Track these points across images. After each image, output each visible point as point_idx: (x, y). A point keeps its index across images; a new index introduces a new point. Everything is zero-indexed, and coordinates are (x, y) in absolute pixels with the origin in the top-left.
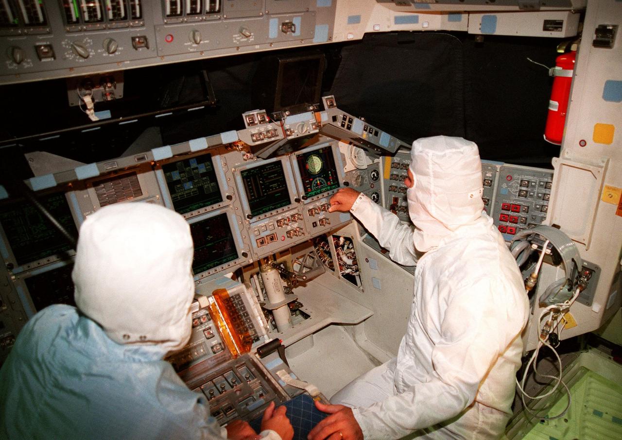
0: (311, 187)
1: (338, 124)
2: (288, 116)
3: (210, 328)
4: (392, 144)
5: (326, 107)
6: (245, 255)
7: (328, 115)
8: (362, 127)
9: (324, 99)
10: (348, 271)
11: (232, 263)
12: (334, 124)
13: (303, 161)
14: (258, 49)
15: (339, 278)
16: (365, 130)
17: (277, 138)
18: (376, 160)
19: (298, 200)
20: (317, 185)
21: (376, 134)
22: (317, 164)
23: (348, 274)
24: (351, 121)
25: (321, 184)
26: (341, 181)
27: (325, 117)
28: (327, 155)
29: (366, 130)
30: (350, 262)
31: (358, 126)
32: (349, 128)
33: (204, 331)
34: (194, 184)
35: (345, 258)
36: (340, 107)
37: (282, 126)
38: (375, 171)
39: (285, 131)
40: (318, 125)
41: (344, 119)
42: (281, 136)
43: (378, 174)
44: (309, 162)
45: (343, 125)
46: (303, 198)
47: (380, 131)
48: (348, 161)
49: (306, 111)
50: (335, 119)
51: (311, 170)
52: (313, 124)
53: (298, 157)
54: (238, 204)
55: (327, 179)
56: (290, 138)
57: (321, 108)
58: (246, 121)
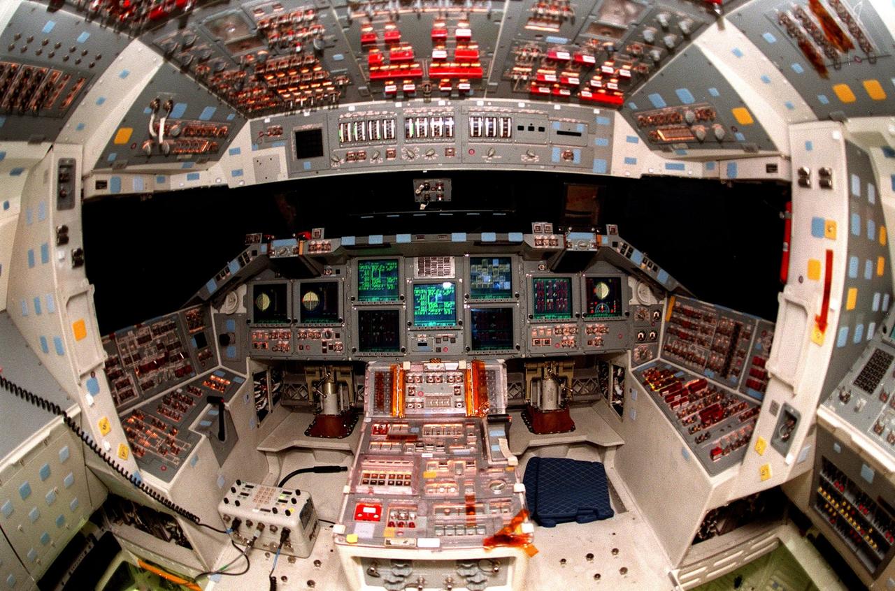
0: (594, 310)
1: (618, 250)
2: (571, 231)
3: (459, 387)
4: (670, 283)
5: (608, 233)
6: (518, 348)
7: (609, 240)
8: (642, 259)
9: (608, 226)
10: (618, 402)
11: (505, 351)
12: (614, 248)
13: (592, 284)
14: (542, 169)
15: (609, 406)
16: (643, 262)
17: (558, 247)
18: (661, 302)
19: (578, 316)
20: (600, 309)
21: (655, 269)
22: (604, 291)
23: (618, 405)
24: (631, 251)
25: (604, 309)
26: (624, 311)
27: (605, 241)
28: (615, 286)
29: (645, 263)
30: (619, 392)
31: (637, 258)
32: (629, 256)
33: (455, 387)
34: (492, 279)
35: (617, 388)
36: (621, 235)
37: (565, 238)
38: (658, 311)
39: (566, 243)
40: (597, 245)
41: (625, 247)
42: (561, 246)
43: (661, 315)
44: (598, 287)
45: (622, 252)
46: (584, 315)
47: (659, 268)
48: (634, 295)
49: (589, 231)
50: (615, 244)
51: (598, 294)
52: (593, 244)
53: (587, 279)
54: (524, 305)
55: (611, 306)
56: (569, 249)
57: (604, 232)
58: (534, 228)
